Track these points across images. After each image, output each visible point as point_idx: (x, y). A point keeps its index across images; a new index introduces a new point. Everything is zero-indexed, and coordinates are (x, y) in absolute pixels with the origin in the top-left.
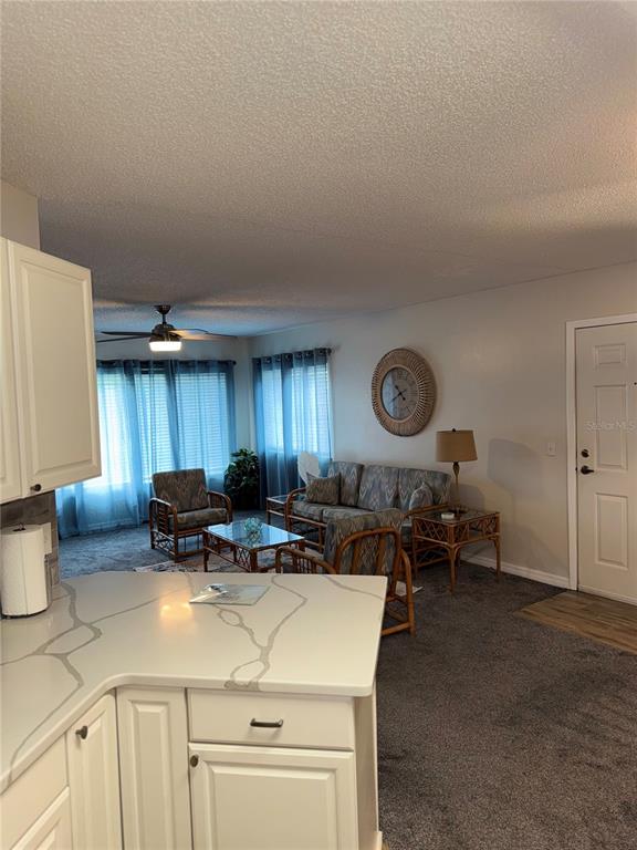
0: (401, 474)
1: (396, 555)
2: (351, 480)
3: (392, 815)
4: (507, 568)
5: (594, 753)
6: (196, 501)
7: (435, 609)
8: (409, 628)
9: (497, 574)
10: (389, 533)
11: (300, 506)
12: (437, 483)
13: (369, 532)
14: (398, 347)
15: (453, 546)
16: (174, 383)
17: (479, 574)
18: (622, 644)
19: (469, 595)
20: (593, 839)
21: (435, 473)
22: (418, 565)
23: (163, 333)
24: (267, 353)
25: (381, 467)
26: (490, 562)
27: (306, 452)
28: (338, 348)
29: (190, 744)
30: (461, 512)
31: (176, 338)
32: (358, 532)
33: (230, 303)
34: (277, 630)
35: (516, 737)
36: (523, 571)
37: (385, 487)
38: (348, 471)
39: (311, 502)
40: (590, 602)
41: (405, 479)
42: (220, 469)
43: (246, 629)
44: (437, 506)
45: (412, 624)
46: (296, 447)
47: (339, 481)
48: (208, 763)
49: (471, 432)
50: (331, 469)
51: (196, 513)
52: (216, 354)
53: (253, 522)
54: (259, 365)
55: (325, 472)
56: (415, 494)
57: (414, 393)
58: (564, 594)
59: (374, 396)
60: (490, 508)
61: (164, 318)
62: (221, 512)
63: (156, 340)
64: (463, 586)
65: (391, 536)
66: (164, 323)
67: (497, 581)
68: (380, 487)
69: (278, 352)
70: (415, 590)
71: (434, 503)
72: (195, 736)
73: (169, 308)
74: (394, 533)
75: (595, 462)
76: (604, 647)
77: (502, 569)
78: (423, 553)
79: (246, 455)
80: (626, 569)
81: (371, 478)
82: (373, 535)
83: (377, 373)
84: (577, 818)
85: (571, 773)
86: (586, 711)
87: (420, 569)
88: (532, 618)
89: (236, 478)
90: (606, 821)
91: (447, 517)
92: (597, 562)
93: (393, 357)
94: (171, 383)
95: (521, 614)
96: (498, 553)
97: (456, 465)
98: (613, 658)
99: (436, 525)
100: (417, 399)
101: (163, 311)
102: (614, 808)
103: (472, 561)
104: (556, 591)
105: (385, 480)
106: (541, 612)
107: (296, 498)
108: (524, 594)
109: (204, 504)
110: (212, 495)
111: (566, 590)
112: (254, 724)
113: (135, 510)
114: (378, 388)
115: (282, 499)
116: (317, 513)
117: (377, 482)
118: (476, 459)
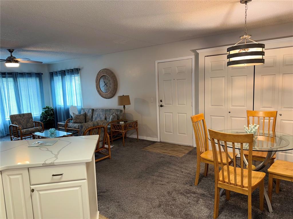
0: (107, 111)
1: (104, 134)
2: (89, 114)
3: (102, 207)
4: (140, 137)
5: (161, 181)
6: (29, 125)
7: (118, 151)
8: (109, 157)
9: (137, 140)
10: (102, 127)
11: (71, 124)
12: (119, 113)
13: (95, 127)
14: (104, 68)
15: (123, 132)
16: (17, 82)
17: (132, 140)
18: (171, 154)
19: (129, 146)
20: (159, 201)
21: (118, 110)
22: (113, 139)
23: (11, 60)
24: (55, 71)
25: (100, 109)
26: (135, 136)
27: (72, 106)
28: (83, 68)
29: (31, 186)
30: (126, 121)
31: (17, 62)
32: (91, 127)
33: (39, 49)
34: (61, 150)
35: (140, 181)
36: (145, 138)
37: (101, 116)
38: (88, 111)
39: (75, 123)
40: (163, 144)
41: (108, 113)
42: (38, 114)
43: (50, 151)
44: (119, 120)
45: (110, 156)
46: (69, 104)
47: (85, 115)
48: (38, 191)
49: (129, 96)
50: (82, 111)
51: (29, 129)
52: (34, 70)
53: (53, 130)
54: (52, 75)
55: (80, 112)
56: (111, 117)
57: (110, 84)
58: (156, 143)
59: (97, 85)
60: (135, 119)
61: (11, 54)
62: (40, 128)
63: (8, 62)
64: (127, 144)
65: (103, 128)
66: (12, 56)
67: (137, 142)
68: (100, 116)
69: (59, 70)
70: (111, 147)
71: (118, 119)
72: (32, 183)
73: (13, 50)
74: (103, 127)
75: (164, 103)
76: (166, 155)
77: (139, 138)
78: (114, 135)
79: (48, 108)
80: (173, 134)
81: (96, 113)
82: (96, 128)
83: (97, 77)
84: (156, 197)
85: (155, 187)
86: (160, 171)
87: (114, 141)
88: (147, 150)
89: (45, 117)
90: (163, 197)
91: (122, 123)
92: (165, 133)
93: (103, 71)
94: (15, 81)
95: (144, 150)
96: (138, 133)
97: (124, 106)
98: (168, 157)
99: (118, 126)
100: (111, 86)
101: (11, 51)
102: (165, 193)
103: (130, 137)
104: (154, 142)
105: (101, 113)
106: (150, 149)
107: (69, 122)
108: (145, 144)
109: (32, 126)
110: (35, 122)
111: (157, 142)
112: (53, 175)
113: (3, 131)
114: (98, 82)
115: (64, 123)
116: (77, 126)
117: (99, 114)
118: (130, 104)
